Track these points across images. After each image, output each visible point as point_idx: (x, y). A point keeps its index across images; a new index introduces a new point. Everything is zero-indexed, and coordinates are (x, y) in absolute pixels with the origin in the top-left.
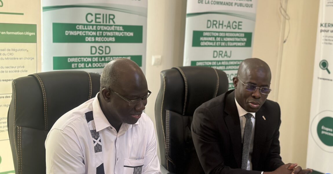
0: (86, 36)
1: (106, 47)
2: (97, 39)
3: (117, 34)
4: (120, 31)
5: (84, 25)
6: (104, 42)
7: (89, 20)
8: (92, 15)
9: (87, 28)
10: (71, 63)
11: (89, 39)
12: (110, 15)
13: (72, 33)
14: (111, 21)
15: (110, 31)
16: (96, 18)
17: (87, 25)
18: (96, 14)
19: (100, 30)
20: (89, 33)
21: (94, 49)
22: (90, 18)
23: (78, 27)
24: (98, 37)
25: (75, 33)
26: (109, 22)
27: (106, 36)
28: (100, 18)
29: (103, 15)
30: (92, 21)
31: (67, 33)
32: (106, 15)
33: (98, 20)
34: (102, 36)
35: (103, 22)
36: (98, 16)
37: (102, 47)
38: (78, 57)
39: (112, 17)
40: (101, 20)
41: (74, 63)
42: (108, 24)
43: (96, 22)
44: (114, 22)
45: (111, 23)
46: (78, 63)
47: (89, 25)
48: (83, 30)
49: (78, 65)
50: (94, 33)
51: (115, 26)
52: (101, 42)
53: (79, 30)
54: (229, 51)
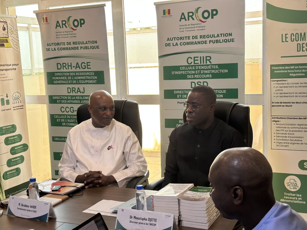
0: (187, 74)
1: (204, 82)
2: (195, 76)
3: (213, 71)
4: (216, 69)
5: (186, 66)
6: (202, 78)
7: (190, 62)
8: (191, 58)
9: (188, 68)
10: (177, 94)
11: (190, 77)
12: (206, 57)
13: (177, 73)
14: (208, 61)
15: (207, 70)
16: (194, 60)
17: (188, 66)
18: (194, 58)
19: (198, 69)
20: (190, 72)
21: (193, 84)
22: (190, 61)
23: (181, 68)
24: (197, 74)
25: (180, 73)
26: (206, 63)
27: (204, 74)
28: (198, 60)
29: (201, 57)
30: (192, 62)
31: (173, 73)
32: (203, 57)
33: (196, 62)
34: (200, 74)
35: (201, 63)
36: (196, 59)
37: (201, 83)
38: (182, 90)
39: (208, 58)
40: (199, 62)
41: (179, 94)
42: (205, 64)
43: (194, 63)
44: (211, 63)
45: (208, 63)
46: (182, 94)
47: (190, 66)
48: (185, 70)
49: (182, 96)
50: (193, 72)
51: (211, 65)
52: (199, 78)
53: (182, 70)
54: (81, 87)
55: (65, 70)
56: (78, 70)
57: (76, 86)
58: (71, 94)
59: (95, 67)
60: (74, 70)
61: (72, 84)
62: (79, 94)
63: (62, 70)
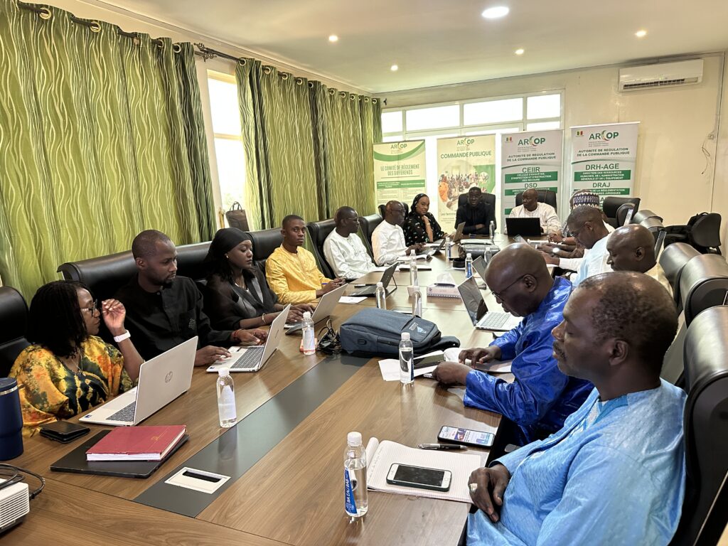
54: (607, 183)
55: (593, 170)
56: (606, 169)
57: (602, 182)
58: (597, 188)
59: (623, 167)
60: (602, 170)
61: (599, 180)
62: (604, 187)
63: (590, 170)
